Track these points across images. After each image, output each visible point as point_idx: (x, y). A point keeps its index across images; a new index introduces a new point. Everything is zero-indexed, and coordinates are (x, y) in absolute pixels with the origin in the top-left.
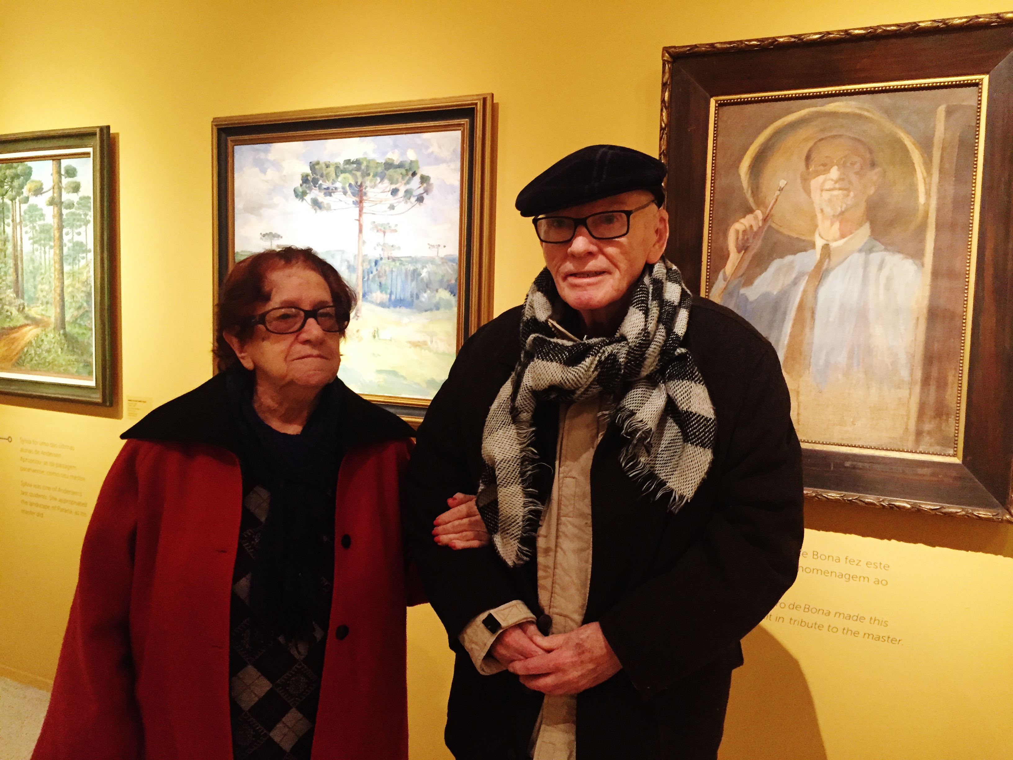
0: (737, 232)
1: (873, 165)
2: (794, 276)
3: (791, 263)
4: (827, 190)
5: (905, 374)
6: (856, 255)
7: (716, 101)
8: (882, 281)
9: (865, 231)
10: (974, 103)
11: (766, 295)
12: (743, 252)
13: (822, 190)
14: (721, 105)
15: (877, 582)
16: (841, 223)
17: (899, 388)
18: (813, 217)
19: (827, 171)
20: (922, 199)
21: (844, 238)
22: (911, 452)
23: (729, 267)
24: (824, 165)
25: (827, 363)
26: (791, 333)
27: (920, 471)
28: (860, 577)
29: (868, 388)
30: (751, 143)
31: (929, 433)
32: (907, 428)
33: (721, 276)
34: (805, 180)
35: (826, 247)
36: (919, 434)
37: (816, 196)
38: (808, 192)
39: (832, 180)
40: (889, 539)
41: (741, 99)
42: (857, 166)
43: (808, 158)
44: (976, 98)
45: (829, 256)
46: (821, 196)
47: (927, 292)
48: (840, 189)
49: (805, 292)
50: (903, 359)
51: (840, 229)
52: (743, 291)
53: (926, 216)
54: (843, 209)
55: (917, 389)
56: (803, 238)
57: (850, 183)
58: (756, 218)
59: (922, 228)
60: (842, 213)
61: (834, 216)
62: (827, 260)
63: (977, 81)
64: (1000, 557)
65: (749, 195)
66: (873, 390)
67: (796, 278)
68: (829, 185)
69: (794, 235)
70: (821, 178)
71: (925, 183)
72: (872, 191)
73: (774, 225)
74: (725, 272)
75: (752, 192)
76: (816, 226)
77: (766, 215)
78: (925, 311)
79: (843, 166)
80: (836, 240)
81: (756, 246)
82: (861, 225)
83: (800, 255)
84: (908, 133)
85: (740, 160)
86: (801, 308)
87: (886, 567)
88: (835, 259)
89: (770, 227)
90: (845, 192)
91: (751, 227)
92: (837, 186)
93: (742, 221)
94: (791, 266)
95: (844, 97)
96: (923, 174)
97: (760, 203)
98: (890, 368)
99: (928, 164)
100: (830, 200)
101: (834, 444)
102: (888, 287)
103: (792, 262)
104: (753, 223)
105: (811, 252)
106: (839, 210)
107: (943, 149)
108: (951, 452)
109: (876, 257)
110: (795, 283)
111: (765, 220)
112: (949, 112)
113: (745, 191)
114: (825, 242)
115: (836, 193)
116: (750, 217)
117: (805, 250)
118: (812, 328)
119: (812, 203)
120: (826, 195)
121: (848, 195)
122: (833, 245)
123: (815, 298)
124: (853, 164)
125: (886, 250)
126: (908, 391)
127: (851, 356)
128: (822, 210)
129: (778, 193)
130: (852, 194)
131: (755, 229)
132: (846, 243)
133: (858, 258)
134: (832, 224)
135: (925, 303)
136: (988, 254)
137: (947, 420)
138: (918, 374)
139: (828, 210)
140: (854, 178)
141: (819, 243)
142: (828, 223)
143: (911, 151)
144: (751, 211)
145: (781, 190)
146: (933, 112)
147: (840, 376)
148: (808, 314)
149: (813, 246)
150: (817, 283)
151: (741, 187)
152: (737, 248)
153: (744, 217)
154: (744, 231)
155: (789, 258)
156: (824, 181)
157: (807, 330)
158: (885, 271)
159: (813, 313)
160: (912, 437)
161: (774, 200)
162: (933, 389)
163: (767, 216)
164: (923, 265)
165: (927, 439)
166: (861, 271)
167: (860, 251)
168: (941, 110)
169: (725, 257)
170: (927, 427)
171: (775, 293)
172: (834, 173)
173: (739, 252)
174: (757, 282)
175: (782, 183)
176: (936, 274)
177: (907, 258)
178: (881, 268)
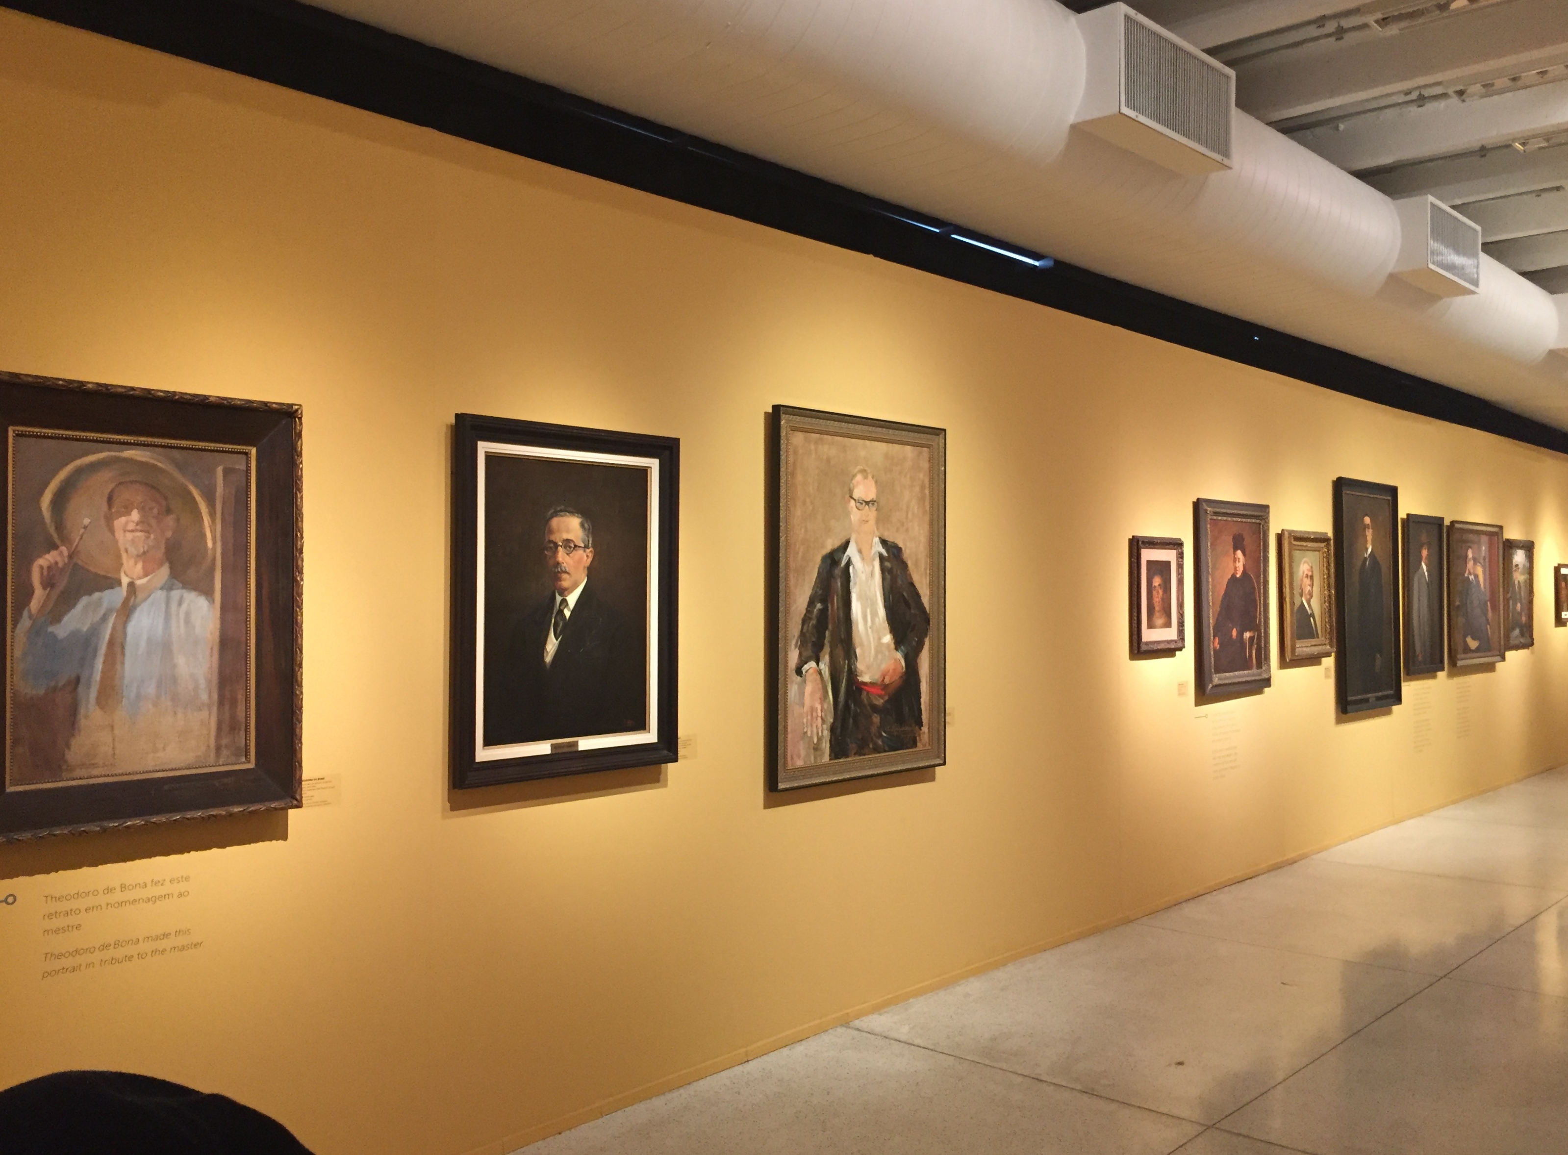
0: (41, 567)
1: (169, 511)
2: (102, 612)
3: (100, 600)
4: (129, 531)
5: (204, 697)
6: (159, 592)
7: (14, 431)
8: (182, 616)
9: (164, 571)
10: (243, 467)
11: (75, 634)
12: (49, 589)
13: (125, 532)
14: (18, 435)
15: (180, 895)
16: (144, 562)
17: (201, 710)
18: (119, 557)
19: (128, 513)
20: (210, 544)
21: (147, 576)
23: (35, 604)
24: (126, 507)
25: (138, 696)
26: (102, 669)
27: (226, 780)
28: (165, 895)
29: (175, 713)
31: (226, 746)
32: (208, 746)
33: (25, 613)
34: (109, 521)
35: (131, 585)
36: (218, 748)
37: (119, 535)
38: (112, 531)
39: (133, 522)
40: (189, 852)
41: (41, 433)
42: (155, 511)
43: (110, 500)
44: (244, 463)
45: (135, 593)
46: (125, 536)
47: (218, 626)
48: (141, 531)
49: (114, 628)
50: (202, 684)
51: (144, 568)
52: (51, 629)
53: (214, 559)
54: (145, 549)
55: (215, 710)
56: (109, 575)
57: (150, 525)
58: (61, 553)
59: (212, 569)
60: (144, 553)
61: (138, 556)
62: (133, 597)
63: (247, 451)
64: (274, 842)
66: (180, 716)
67: (105, 615)
68: (131, 526)
69: (102, 573)
70: (123, 519)
71: (211, 531)
72: (169, 534)
73: (80, 562)
74: (30, 611)
76: (122, 564)
77: (72, 551)
78: (218, 640)
79: (142, 510)
80: (140, 578)
81: (62, 583)
82: (161, 565)
83: (107, 592)
86: (111, 643)
87: (187, 879)
88: (140, 596)
89: (76, 564)
90: (146, 534)
91: (56, 563)
92: (139, 527)
93: (47, 556)
94: (98, 602)
96: (209, 523)
98: (193, 694)
99: (212, 515)
100: (133, 541)
102: (187, 620)
104: (59, 559)
105: (117, 589)
106: (142, 550)
107: (224, 503)
108: (243, 759)
109: (176, 594)
110: (104, 619)
111: (70, 557)
112: (227, 472)
114: (130, 580)
115: (139, 534)
116: (54, 553)
117: (112, 588)
118: (123, 663)
119: (116, 542)
120: (129, 536)
121: (148, 538)
122: (139, 582)
123: (125, 634)
124: (151, 509)
125: (183, 588)
126: (207, 713)
127: (159, 686)
128: (127, 551)
129: (82, 531)
130: (152, 536)
131: (60, 565)
132: (149, 581)
133: (160, 595)
134: (136, 563)
135: (217, 634)
136: (265, 592)
137: (239, 733)
138: (215, 696)
139: (132, 550)
140: (153, 522)
141: (125, 581)
142: (132, 562)
143: (198, 502)
144: (56, 547)
146: (215, 469)
147: (150, 706)
148: (118, 649)
149: (119, 583)
150: (125, 619)
152: (42, 583)
153: (49, 552)
154: (49, 568)
155: (96, 595)
156: (127, 523)
157: (118, 667)
158: (184, 606)
159: (123, 647)
160: (213, 754)
161: (79, 538)
162: (227, 707)
163: (73, 552)
164: (213, 601)
165: (225, 752)
166: (163, 606)
167: (162, 589)
168: (220, 470)
170: (224, 741)
172: (135, 515)
173: (44, 588)
174: (66, 619)
176: (224, 609)
177: (201, 595)
178: (180, 604)
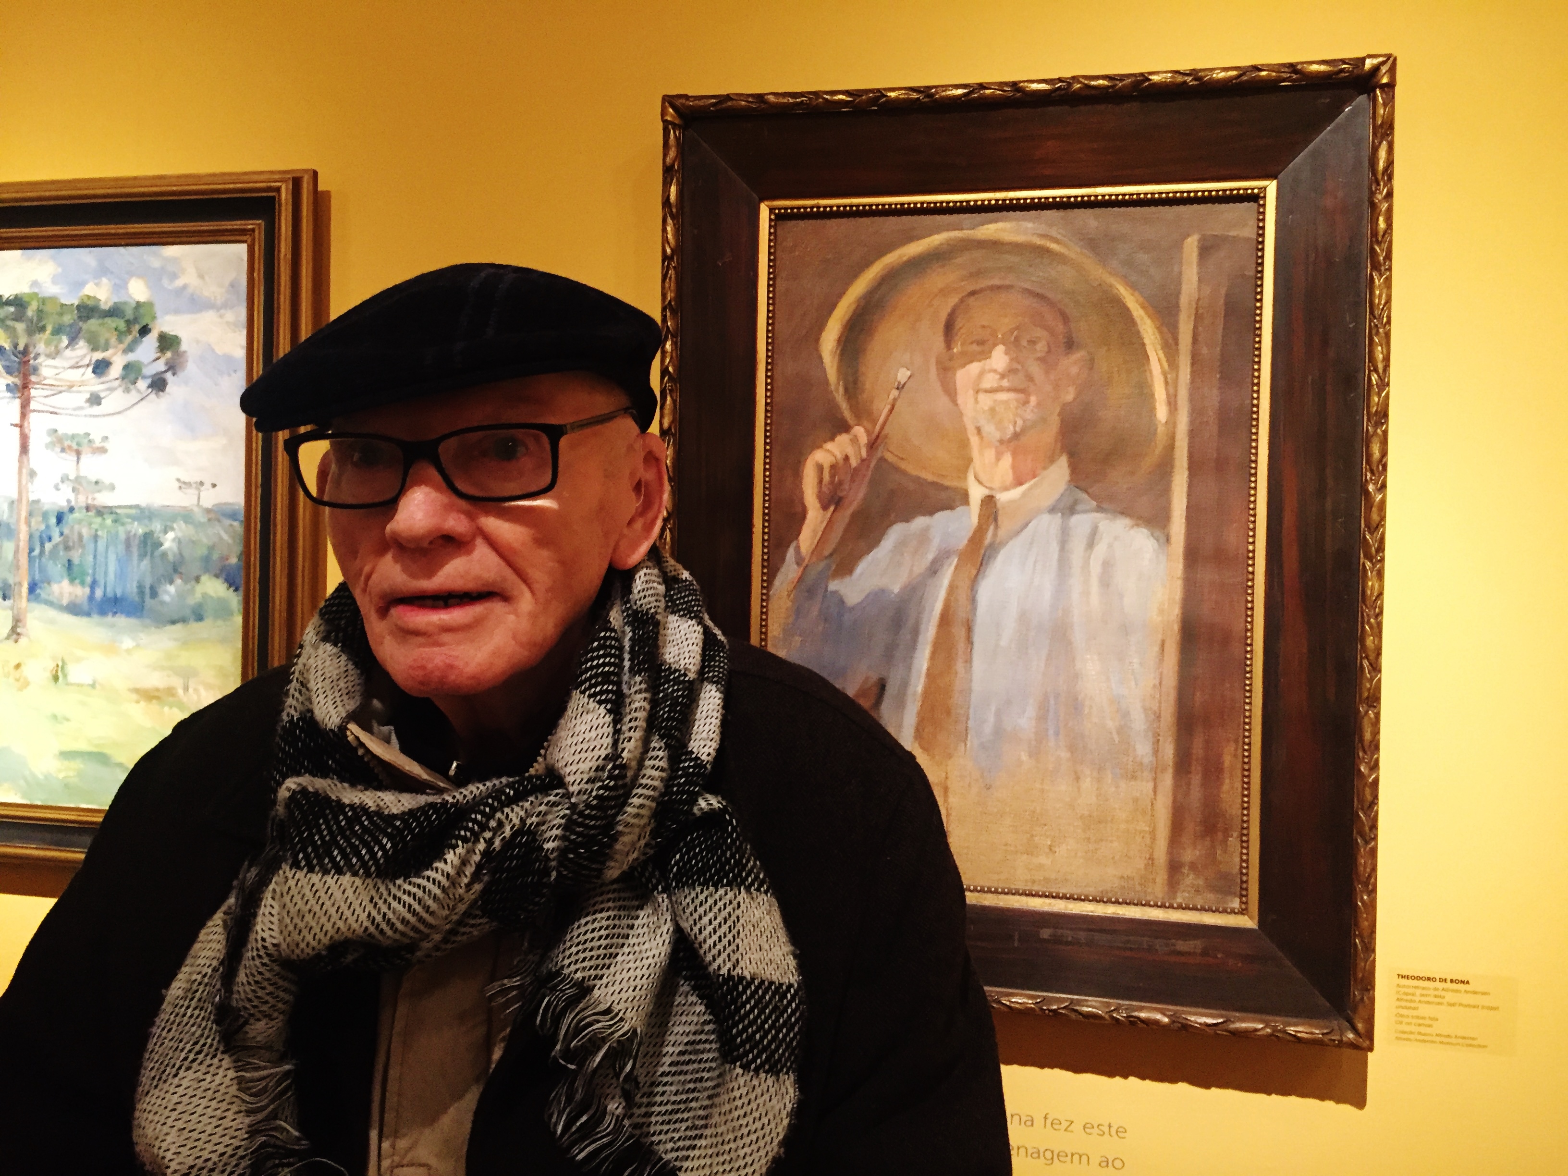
0: (820, 468)
1: (1070, 345)
2: (930, 557)
3: (925, 532)
4: (987, 391)
5: (1143, 750)
6: (1046, 518)
7: (772, 210)
8: (1096, 568)
9: (1060, 471)
10: (1250, 232)
11: (878, 595)
12: (832, 508)
13: (977, 392)
14: (780, 218)
15: (1106, 1163)
16: (1014, 455)
17: (1134, 778)
18: (964, 444)
19: (985, 355)
20: (1162, 413)
21: (1021, 484)
22: (1163, 906)
23: (807, 539)
24: (981, 343)
25: (998, 731)
26: (928, 670)
27: (1182, 945)
28: (1072, 1155)
29: (1078, 779)
30: (840, 296)
31: (1193, 866)
32: (1151, 858)
33: (791, 554)
34: (946, 370)
35: (989, 501)
36: (1174, 867)
37: (965, 399)
38: (951, 392)
39: (995, 371)
40: (1125, 1076)
41: (818, 207)
42: (1041, 346)
43: (949, 328)
44: (1253, 223)
45: (996, 520)
46: (976, 401)
47: (1178, 594)
48: (1009, 390)
49: (952, 589)
50: (1139, 722)
51: (1014, 467)
52: (833, 586)
53: (1171, 447)
54: (1018, 429)
55: (1167, 780)
56: (946, 483)
57: (1030, 378)
58: (855, 440)
59: (1165, 468)
60: (1016, 436)
61: (1001, 442)
62: (992, 528)
63: (1256, 191)
64: (1330, 1104)
65: (839, 396)
66: (1087, 783)
67: (934, 562)
68: (990, 381)
69: (930, 478)
70: (974, 368)
71: (1166, 383)
72: (1069, 395)
73: (889, 457)
74: (798, 548)
75: (846, 390)
76: (970, 460)
77: (874, 436)
78: (1176, 627)
79: (1014, 344)
80: (1006, 489)
81: (856, 496)
82: (1052, 460)
83: (940, 516)
84: (1133, 286)
85: (820, 326)
86: (945, 620)
87: (1121, 1132)
88: (1006, 524)
89: (882, 460)
90: (1021, 396)
91: (847, 458)
92: (1005, 383)
93: (829, 446)
94: (924, 537)
95: (1011, 214)
96: (1161, 365)
97: (862, 413)
98: (1116, 739)
99: (1170, 347)
100: (992, 410)
101: (1017, 893)
102: (1106, 582)
103: (927, 529)
104: (850, 451)
105: (960, 509)
106: (1011, 430)
107: (1198, 318)
108: (1236, 904)
109: (1082, 522)
110: (934, 570)
111: (872, 446)
112: (1206, 250)
113: (833, 388)
114: (987, 492)
115: (1003, 396)
116: (843, 439)
117: (951, 508)
118: (969, 661)
119: (961, 415)
120: (986, 401)
121: (1026, 402)
122: (1003, 497)
123: (973, 600)
124: (1032, 342)
125: (1099, 509)
126: (1151, 785)
127: (1042, 716)
128: (979, 430)
129: (895, 393)
130: (1033, 399)
131: (854, 462)
132: (1024, 495)
133: (1048, 524)
134: (998, 457)
135: (1176, 611)
136: (1289, 518)
137: (1225, 841)
138: (1169, 751)
139: (989, 429)
140: (1035, 369)
141: (976, 493)
142: (990, 454)
143: (1138, 320)
144: (845, 428)
145: (900, 388)
146: (1178, 245)
147: (1024, 757)
148: (959, 632)
149: (965, 498)
150: (974, 572)
151: (826, 382)
152: (820, 496)
153: (832, 439)
154: (833, 467)
155: (920, 522)
156: (982, 374)
157: (960, 666)
158: (1101, 549)
159: (969, 629)
160: (1161, 877)
161: (888, 407)
162: (1196, 779)
163: (878, 437)
164: (1168, 540)
165: (1190, 879)
166: (1055, 547)
167: (1052, 510)
168: (1192, 244)
169: (798, 517)
170: (1189, 855)
171: (896, 589)
172: (999, 358)
173: (825, 508)
174: (861, 568)
175: (903, 375)
176: (1192, 556)
177: (1138, 525)
178: (1091, 544)
